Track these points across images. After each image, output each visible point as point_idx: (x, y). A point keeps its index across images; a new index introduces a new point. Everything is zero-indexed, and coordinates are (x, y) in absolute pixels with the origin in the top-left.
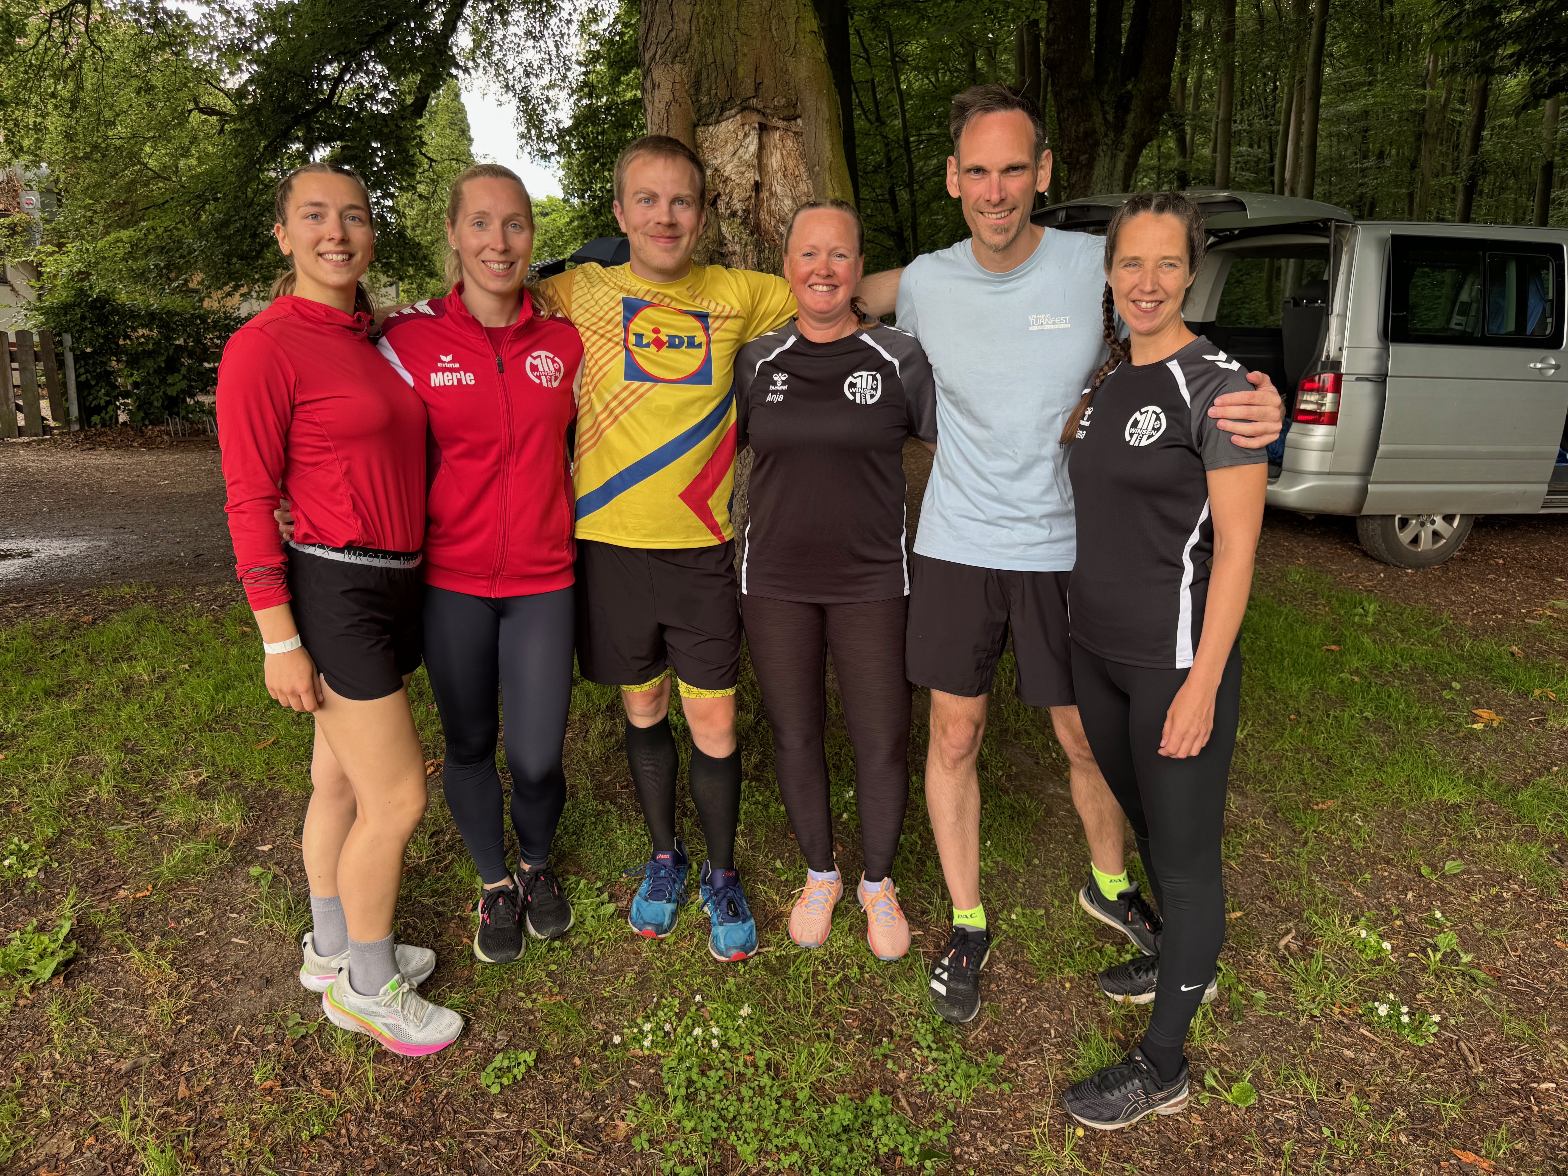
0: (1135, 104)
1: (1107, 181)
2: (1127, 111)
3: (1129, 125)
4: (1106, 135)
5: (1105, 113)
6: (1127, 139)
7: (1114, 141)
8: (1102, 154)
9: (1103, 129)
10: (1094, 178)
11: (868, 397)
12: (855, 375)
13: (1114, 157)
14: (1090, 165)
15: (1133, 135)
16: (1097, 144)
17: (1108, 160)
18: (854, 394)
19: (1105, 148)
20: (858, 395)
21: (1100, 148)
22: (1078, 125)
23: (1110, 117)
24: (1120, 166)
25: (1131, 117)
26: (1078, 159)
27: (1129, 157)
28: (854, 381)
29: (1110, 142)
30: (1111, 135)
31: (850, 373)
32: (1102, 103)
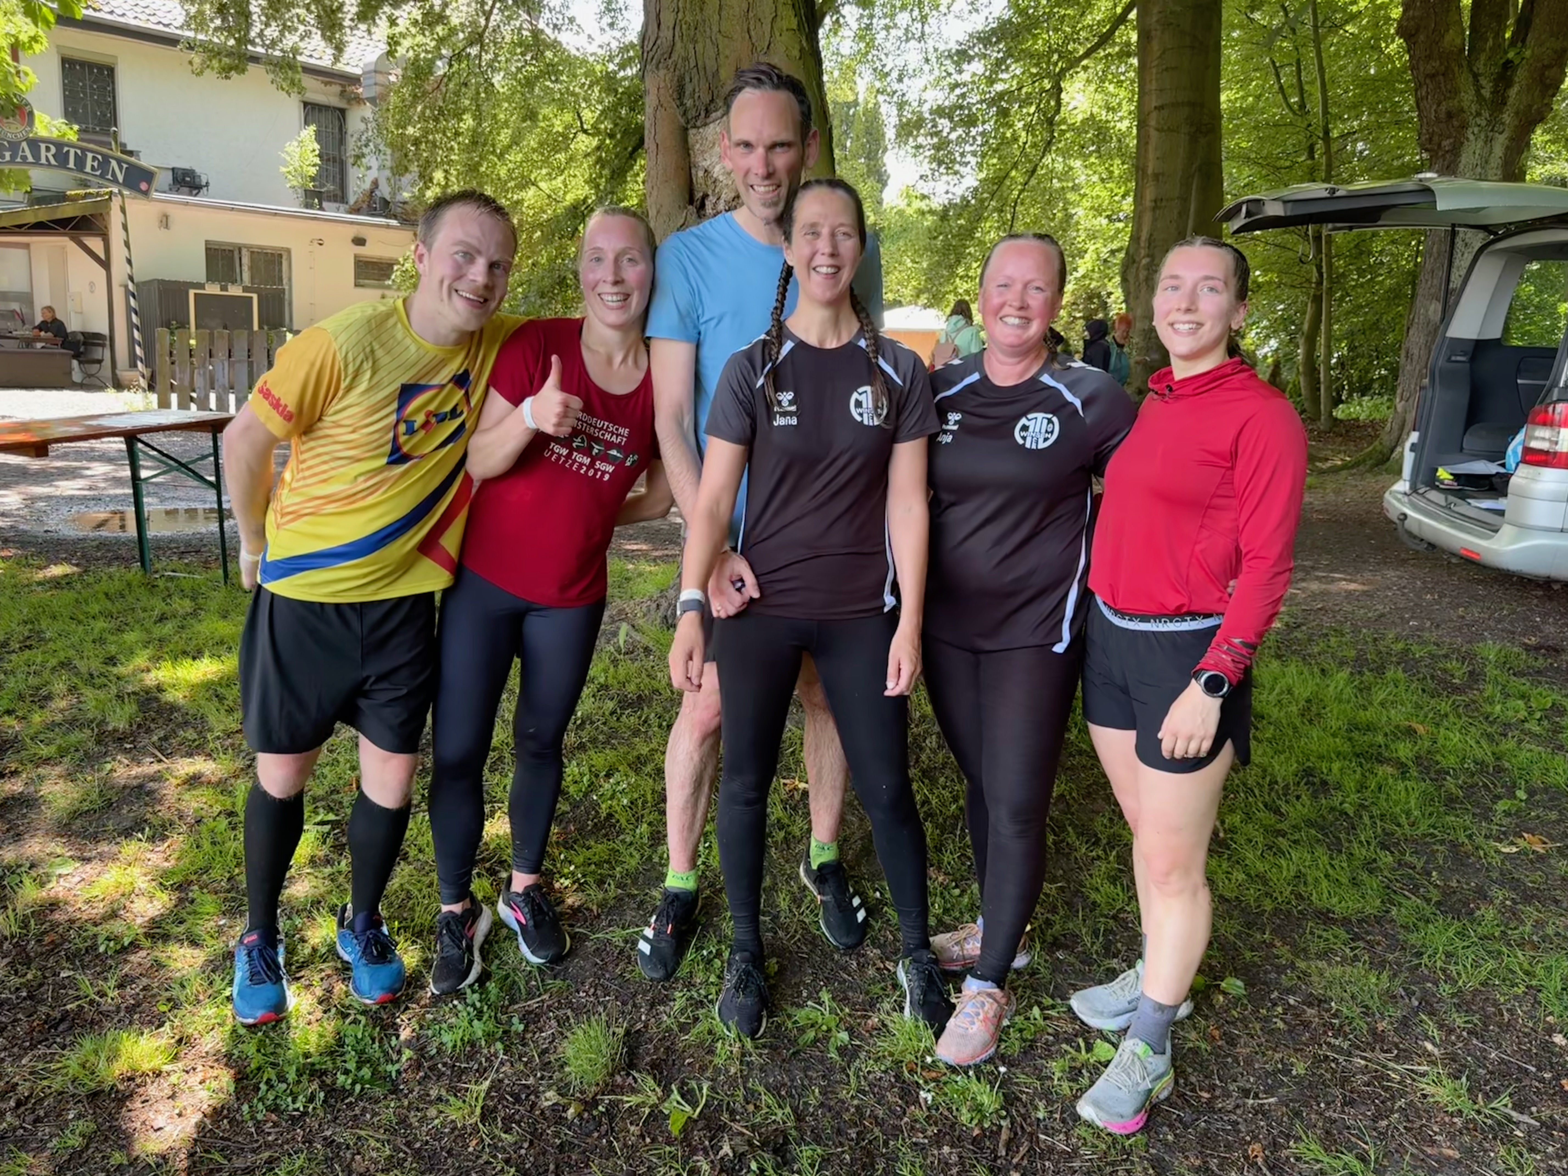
0: (1521, 76)
1: (1479, 170)
2: (1509, 84)
3: (1511, 101)
4: (1478, 114)
5: (1478, 88)
6: (1507, 117)
7: (1489, 122)
8: (1472, 137)
9: (1474, 108)
10: (1461, 166)
11: (1041, 440)
12: (1030, 416)
13: (1489, 141)
14: (1456, 151)
15: (1517, 113)
16: (1464, 126)
17: (1480, 144)
18: (1024, 438)
19: (1476, 130)
20: (1029, 440)
21: (1470, 130)
22: (1439, 105)
23: (1486, 93)
24: (1498, 150)
25: (1513, 92)
26: (1439, 145)
27: (1511, 139)
28: (1027, 423)
29: (1484, 123)
30: (1486, 114)
31: (1024, 414)
32: (1476, 76)
